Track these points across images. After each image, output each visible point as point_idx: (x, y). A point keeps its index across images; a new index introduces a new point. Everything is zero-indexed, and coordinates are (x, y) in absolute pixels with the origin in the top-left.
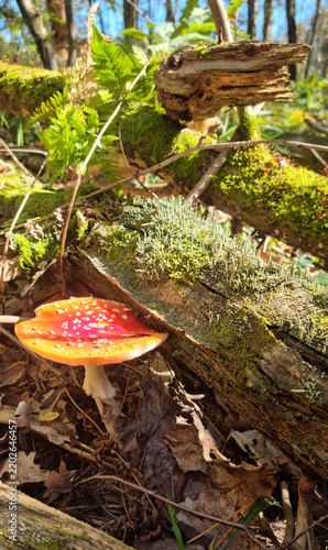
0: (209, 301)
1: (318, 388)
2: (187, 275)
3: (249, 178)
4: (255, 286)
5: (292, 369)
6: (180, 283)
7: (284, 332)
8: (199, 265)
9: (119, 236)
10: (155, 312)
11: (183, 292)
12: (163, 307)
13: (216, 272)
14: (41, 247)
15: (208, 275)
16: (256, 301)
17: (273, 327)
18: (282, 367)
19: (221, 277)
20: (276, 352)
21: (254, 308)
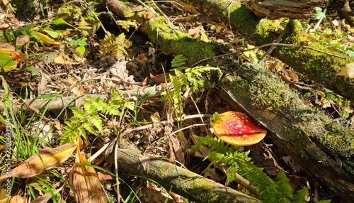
0: (284, 122)
1: (327, 161)
2: (274, 109)
3: (293, 49)
4: (303, 118)
5: (318, 153)
6: (271, 111)
7: (315, 139)
8: (279, 105)
9: (239, 82)
10: (261, 122)
11: (273, 116)
12: (264, 120)
13: (286, 109)
14: (201, 83)
15: (282, 110)
16: (303, 125)
17: (311, 137)
18: (314, 152)
19: (289, 112)
20: (312, 146)
21: (303, 128)
